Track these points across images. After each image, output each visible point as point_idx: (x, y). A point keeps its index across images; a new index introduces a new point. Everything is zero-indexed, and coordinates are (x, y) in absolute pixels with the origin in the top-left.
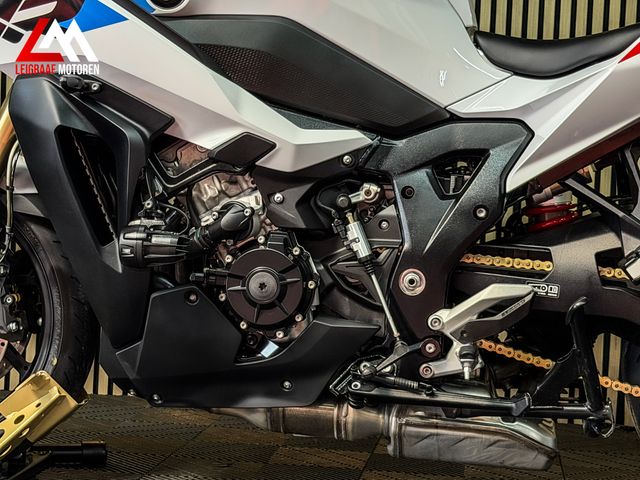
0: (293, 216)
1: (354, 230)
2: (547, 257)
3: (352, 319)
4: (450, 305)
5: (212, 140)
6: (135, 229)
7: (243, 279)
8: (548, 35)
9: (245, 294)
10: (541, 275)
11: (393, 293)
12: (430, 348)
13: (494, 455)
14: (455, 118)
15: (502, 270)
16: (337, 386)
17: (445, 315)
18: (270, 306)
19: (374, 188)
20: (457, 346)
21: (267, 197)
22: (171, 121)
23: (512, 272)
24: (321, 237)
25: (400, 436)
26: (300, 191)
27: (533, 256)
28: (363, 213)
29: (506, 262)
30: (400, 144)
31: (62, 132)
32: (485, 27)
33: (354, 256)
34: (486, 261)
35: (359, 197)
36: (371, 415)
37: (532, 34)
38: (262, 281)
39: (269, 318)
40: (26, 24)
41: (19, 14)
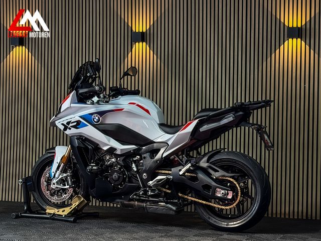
0: (121, 162)
1: (134, 165)
2: (171, 171)
3: (135, 183)
4: (152, 180)
5: (105, 148)
6: (90, 166)
7: (112, 175)
9: (112, 178)
10: (169, 174)
11: (141, 178)
12: (148, 189)
13: (164, 211)
14: (155, 142)
15: (163, 173)
17: (151, 182)
18: (117, 181)
19: (139, 157)
21: (117, 159)
22: (98, 144)
25: (146, 208)
26: (122, 158)
27: (169, 170)
28: (135, 162)
29: (164, 172)
30: (144, 148)
31: (78, 147)
33: (134, 171)
34: (160, 171)
35: (135, 159)
36: (140, 204)
38: (115, 175)
40: (72, 126)
41: (71, 125)
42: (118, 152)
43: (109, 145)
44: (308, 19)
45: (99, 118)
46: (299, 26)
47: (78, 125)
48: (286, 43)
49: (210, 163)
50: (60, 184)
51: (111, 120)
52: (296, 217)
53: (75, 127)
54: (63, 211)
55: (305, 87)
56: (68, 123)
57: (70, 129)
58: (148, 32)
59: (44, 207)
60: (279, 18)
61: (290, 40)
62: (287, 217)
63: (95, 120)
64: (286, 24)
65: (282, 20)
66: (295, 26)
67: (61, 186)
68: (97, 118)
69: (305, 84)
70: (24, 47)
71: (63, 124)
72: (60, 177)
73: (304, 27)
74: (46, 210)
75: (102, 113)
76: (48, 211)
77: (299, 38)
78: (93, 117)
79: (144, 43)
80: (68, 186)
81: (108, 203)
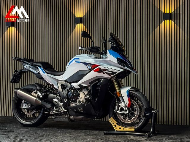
44: (176, 8)
46: (171, 12)
48: (163, 22)
52: (170, 124)
55: (174, 48)
58: (84, 17)
60: (159, 8)
61: (166, 21)
62: (165, 124)
64: (163, 11)
65: (161, 9)
66: (168, 12)
69: (174, 46)
70: (14, 27)
73: (173, 13)
77: (171, 19)
79: (82, 24)
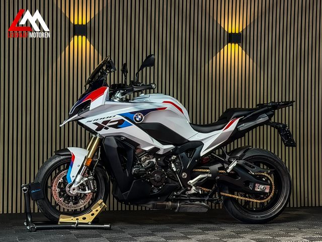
0: (162, 162)
1: (173, 165)
2: (208, 169)
4: (192, 179)
5: (147, 149)
8: (206, 123)
9: (154, 180)
10: (207, 173)
11: (181, 178)
12: (189, 188)
14: (189, 141)
16: (171, 197)
17: (191, 182)
19: (175, 157)
20: (194, 188)
21: (157, 160)
22: (139, 145)
23: (202, 172)
24: (167, 166)
25: (180, 207)
26: (163, 158)
27: (206, 169)
28: (174, 161)
29: (201, 170)
30: (179, 147)
31: (118, 148)
32: (194, 123)
33: (173, 170)
34: (197, 170)
35: (173, 158)
36: (174, 204)
37: (202, 124)
38: (158, 176)
39: (159, 184)
40: (110, 126)
41: (108, 124)
42: (161, 152)
43: (153, 145)
44: (244, 27)
45: (142, 117)
46: (237, 32)
47: (120, 124)
48: (226, 47)
49: (244, 160)
50: (80, 188)
51: (151, 119)
53: (115, 127)
54: (84, 219)
56: (105, 123)
57: (106, 128)
59: (56, 216)
60: (219, 23)
61: (229, 44)
63: (138, 119)
64: (226, 29)
65: (222, 26)
66: (233, 32)
67: (80, 191)
68: (140, 117)
71: (96, 124)
72: (81, 182)
73: (241, 34)
74: (59, 219)
75: (145, 112)
76: (61, 220)
78: (135, 116)
80: (90, 191)
81: (136, 207)
